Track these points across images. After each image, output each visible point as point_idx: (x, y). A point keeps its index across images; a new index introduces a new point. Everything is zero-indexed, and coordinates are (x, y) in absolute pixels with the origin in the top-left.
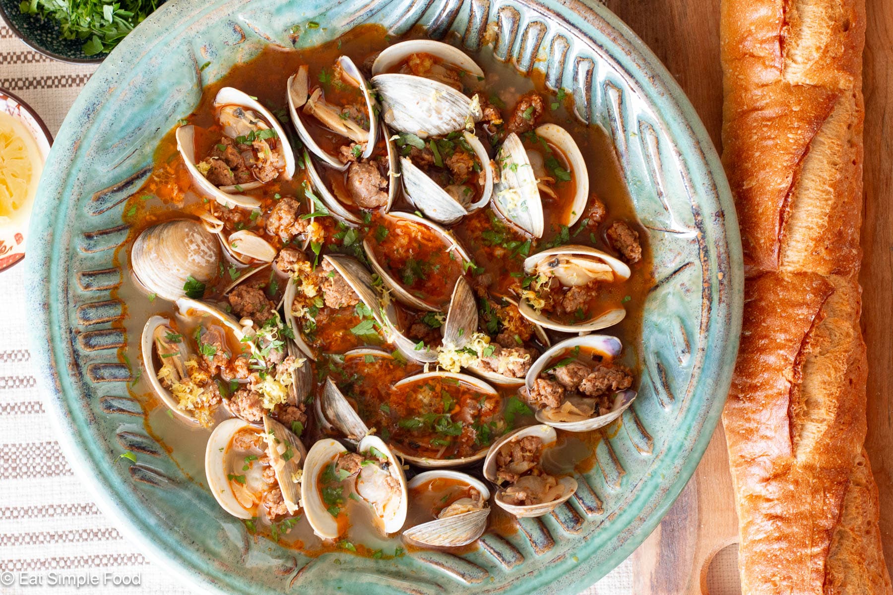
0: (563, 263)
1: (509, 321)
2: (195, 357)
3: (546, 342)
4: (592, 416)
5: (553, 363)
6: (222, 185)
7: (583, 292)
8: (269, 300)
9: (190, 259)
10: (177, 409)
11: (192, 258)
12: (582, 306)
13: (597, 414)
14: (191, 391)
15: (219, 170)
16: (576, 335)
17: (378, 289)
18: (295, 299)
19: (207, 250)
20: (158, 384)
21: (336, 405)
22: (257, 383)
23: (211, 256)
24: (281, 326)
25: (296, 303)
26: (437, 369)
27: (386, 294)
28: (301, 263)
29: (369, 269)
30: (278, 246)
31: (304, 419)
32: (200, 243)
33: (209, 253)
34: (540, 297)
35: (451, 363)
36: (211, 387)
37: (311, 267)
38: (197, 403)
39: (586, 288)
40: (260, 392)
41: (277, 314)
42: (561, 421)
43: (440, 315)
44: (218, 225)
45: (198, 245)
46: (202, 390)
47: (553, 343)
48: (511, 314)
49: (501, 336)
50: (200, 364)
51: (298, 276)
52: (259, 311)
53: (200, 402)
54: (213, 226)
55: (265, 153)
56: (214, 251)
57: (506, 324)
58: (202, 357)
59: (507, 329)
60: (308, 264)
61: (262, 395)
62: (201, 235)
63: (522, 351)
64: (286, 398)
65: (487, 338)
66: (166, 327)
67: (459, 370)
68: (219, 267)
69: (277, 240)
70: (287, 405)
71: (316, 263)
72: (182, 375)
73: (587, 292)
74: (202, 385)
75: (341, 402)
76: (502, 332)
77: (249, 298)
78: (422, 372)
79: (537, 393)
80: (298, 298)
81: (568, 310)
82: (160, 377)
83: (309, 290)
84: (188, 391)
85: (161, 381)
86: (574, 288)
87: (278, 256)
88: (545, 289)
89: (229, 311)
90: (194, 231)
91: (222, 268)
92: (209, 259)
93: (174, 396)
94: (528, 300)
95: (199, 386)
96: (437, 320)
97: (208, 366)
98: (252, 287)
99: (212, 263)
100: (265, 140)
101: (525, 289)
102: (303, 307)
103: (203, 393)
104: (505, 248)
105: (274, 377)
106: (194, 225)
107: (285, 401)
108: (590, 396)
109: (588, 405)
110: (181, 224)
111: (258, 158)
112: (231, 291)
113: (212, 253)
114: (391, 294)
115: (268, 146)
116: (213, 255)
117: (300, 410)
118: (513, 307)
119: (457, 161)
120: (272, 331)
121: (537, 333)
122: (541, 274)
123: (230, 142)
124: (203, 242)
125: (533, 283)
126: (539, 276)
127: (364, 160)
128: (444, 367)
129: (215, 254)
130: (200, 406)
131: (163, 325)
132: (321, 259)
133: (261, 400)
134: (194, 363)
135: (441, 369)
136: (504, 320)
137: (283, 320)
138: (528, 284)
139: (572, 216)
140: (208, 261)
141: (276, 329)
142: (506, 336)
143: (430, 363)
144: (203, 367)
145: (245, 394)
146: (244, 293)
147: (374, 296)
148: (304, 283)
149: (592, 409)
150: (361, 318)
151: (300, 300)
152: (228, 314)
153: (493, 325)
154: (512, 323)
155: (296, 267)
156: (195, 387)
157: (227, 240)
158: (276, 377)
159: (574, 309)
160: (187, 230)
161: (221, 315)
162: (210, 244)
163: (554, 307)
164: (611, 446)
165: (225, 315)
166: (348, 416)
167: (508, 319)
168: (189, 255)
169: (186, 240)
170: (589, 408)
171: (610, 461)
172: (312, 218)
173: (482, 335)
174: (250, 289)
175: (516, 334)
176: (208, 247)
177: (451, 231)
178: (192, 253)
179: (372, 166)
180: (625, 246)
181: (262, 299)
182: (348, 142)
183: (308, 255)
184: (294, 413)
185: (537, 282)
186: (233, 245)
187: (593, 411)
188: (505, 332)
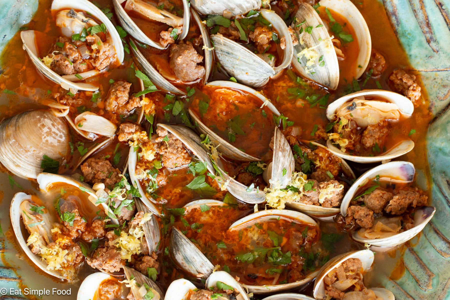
0: (359, 106)
1: (320, 161)
2: (58, 225)
3: (352, 175)
4: (400, 232)
5: (361, 191)
6: (64, 75)
7: (377, 129)
8: (115, 168)
9: (44, 140)
10: (47, 270)
11: (46, 139)
12: (377, 141)
13: (404, 229)
14: (57, 254)
15: (60, 62)
16: (379, 163)
17: (208, 146)
18: (137, 165)
19: (57, 132)
20: (28, 249)
21: (184, 249)
22: (113, 239)
23: (61, 137)
24: (128, 187)
25: (138, 167)
26: (266, 208)
27: (214, 150)
28: (139, 133)
29: (197, 131)
30: (117, 122)
31: (157, 266)
32: (51, 126)
33: (59, 134)
34: (343, 137)
35: (277, 201)
36: (74, 248)
37: (148, 135)
38: (64, 263)
39: (379, 126)
40: (117, 246)
41: (124, 178)
42: (376, 238)
43: (261, 163)
44: (64, 110)
45: (49, 128)
46: (66, 252)
47: (358, 175)
48: (321, 154)
49: (316, 174)
50: (62, 230)
51: (138, 145)
52: (108, 178)
53: (66, 262)
54: (60, 111)
55: (98, 44)
56: (63, 133)
57: (318, 163)
58: (63, 224)
59: (319, 168)
60: (145, 133)
61: (119, 249)
62: (51, 120)
63: (337, 183)
64: (140, 248)
65: (305, 176)
66: (30, 202)
67: (284, 206)
68: (69, 146)
69: (115, 118)
70: (142, 255)
71: (152, 132)
72: (48, 241)
73: (380, 130)
74: (66, 247)
75: (188, 245)
76: (315, 170)
77: (98, 167)
78: (252, 212)
79: (351, 218)
80: (139, 164)
81: (368, 145)
82: (29, 244)
83: (149, 156)
84: (55, 253)
85: (30, 247)
86: (369, 127)
87: (118, 129)
88: (346, 130)
89: (82, 180)
90: (45, 117)
91: (72, 147)
92: (60, 139)
93: (43, 259)
94: (332, 141)
95: (63, 249)
96: (259, 168)
97: (69, 231)
98: (99, 159)
99: (63, 143)
100: (97, 34)
101: (329, 132)
102: (145, 170)
103: (68, 254)
104: (307, 101)
105: (127, 232)
106: (44, 112)
107: (139, 252)
108: (395, 216)
109: (395, 223)
110: (32, 114)
111: (92, 50)
112: (82, 164)
113: (62, 134)
114: (219, 150)
115: (99, 38)
116: (63, 136)
117: (153, 258)
118: (321, 149)
119: (260, 34)
120: (121, 192)
121: (343, 168)
122: (341, 118)
123: (67, 40)
124: (53, 125)
125: (336, 126)
126: (340, 119)
127: (181, 42)
128: (271, 205)
129: (64, 134)
130: (66, 266)
131: (27, 200)
132: (155, 128)
133: (119, 253)
134: (56, 230)
135: (269, 208)
136: (315, 160)
137: (130, 182)
138: (331, 128)
139: (358, 70)
140: (59, 141)
141: (125, 190)
142: (320, 173)
143: (259, 204)
144: (65, 232)
145: (104, 250)
146: (93, 164)
147: (205, 152)
148: (144, 149)
149: (399, 226)
150: (194, 175)
151: (141, 165)
152: (82, 182)
153: (306, 166)
154: (322, 162)
155: (135, 136)
156: (61, 249)
157: (73, 121)
158: (130, 232)
159: (372, 144)
160: (38, 117)
161: (77, 183)
162: (60, 127)
163: (354, 145)
164: (418, 256)
165: (80, 183)
166: (196, 257)
167: (318, 159)
168: (43, 137)
169: (39, 125)
170: (396, 226)
171: (419, 267)
172: (144, 95)
173: (300, 173)
174: (97, 160)
175: (327, 170)
176: (58, 129)
177: (262, 91)
178: (45, 135)
179: (189, 45)
180: (406, 87)
181: (109, 168)
182: (166, 27)
183: (144, 127)
184: (149, 261)
185: (338, 126)
186: (80, 126)
187: (400, 228)
188: (318, 170)
